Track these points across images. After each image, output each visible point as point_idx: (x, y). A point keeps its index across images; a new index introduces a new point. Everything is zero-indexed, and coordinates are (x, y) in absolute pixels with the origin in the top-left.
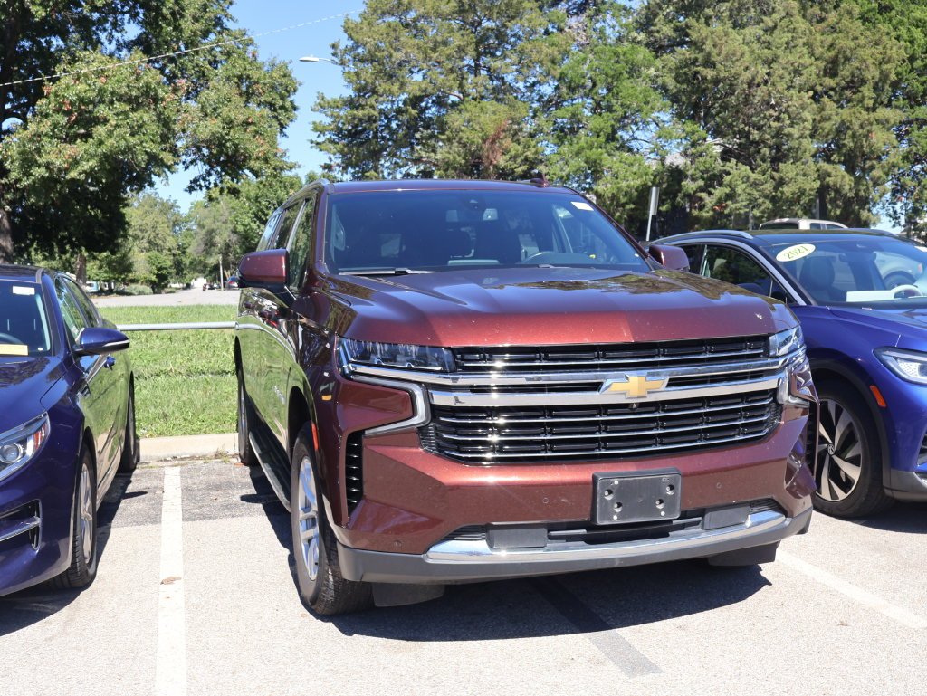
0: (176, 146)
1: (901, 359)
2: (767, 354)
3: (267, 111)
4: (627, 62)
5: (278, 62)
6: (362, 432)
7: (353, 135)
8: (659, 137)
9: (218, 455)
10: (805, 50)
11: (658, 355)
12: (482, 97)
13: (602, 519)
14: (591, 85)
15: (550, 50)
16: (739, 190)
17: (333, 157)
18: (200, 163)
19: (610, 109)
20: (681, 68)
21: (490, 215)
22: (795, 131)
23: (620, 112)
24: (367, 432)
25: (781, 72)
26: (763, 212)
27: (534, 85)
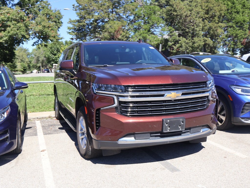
0: (29, 33)
1: (236, 88)
2: (206, 87)
3: (54, 23)
4: (153, 10)
5: (57, 10)
6: (100, 109)
7: (79, 30)
8: (162, 31)
9: (50, 117)
10: (200, 7)
11: (179, 87)
12: (114, 20)
13: (165, 131)
14: (143, 16)
15: (132, 7)
16: (183, 45)
17: (73, 36)
18: (36, 38)
19: (148, 23)
20: (167, 12)
21: (127, 50)
22: (198, 29)
23: (151, 24)
24: (101, 109)
25: (194, 13)
26: (189, 51)
27: (128, 16)
